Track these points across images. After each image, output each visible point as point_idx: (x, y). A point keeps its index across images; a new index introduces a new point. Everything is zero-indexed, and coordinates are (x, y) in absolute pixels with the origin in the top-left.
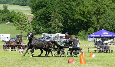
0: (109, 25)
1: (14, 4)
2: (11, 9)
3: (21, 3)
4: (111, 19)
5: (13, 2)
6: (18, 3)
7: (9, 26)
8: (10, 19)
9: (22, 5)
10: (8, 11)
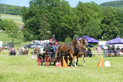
0: (92, 32)
1: (7, 13)
2: (3, 18)
3: (13, 13)
5: (6, 11)
6: (11, 12)
7: (2, 34)
8: (3, 27)
9: (14, 14)
10: (1, 20)
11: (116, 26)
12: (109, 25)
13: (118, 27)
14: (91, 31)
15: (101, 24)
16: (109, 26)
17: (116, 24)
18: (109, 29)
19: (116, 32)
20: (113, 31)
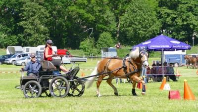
0: (140, 26)
4: (143, 14)
11: (192, 11)
12: (176, 10)
13: (195, 15)
14: (137, 24)
15: (159, 9)
16: (176, 12)
17: (191, 8)
18: (175, 18)
19: (191, 26)
20: (185, 23)
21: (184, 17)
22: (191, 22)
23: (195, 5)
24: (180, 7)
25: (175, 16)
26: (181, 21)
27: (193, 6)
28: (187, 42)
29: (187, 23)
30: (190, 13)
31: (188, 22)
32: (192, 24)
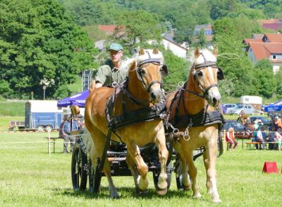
21: (30, 54)
22: (40, 62)
23: (46, 37)
24: (23, 38)
25: (15, 52)
26: (24, 60)
27: (43, 38)
28: (32, 93)
29: (34, 64)
30: (39, 48)
31: (35, 62)
32: (42, 66)
